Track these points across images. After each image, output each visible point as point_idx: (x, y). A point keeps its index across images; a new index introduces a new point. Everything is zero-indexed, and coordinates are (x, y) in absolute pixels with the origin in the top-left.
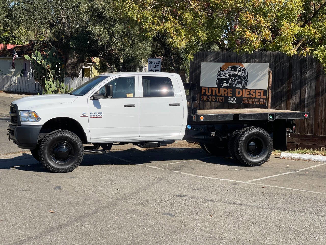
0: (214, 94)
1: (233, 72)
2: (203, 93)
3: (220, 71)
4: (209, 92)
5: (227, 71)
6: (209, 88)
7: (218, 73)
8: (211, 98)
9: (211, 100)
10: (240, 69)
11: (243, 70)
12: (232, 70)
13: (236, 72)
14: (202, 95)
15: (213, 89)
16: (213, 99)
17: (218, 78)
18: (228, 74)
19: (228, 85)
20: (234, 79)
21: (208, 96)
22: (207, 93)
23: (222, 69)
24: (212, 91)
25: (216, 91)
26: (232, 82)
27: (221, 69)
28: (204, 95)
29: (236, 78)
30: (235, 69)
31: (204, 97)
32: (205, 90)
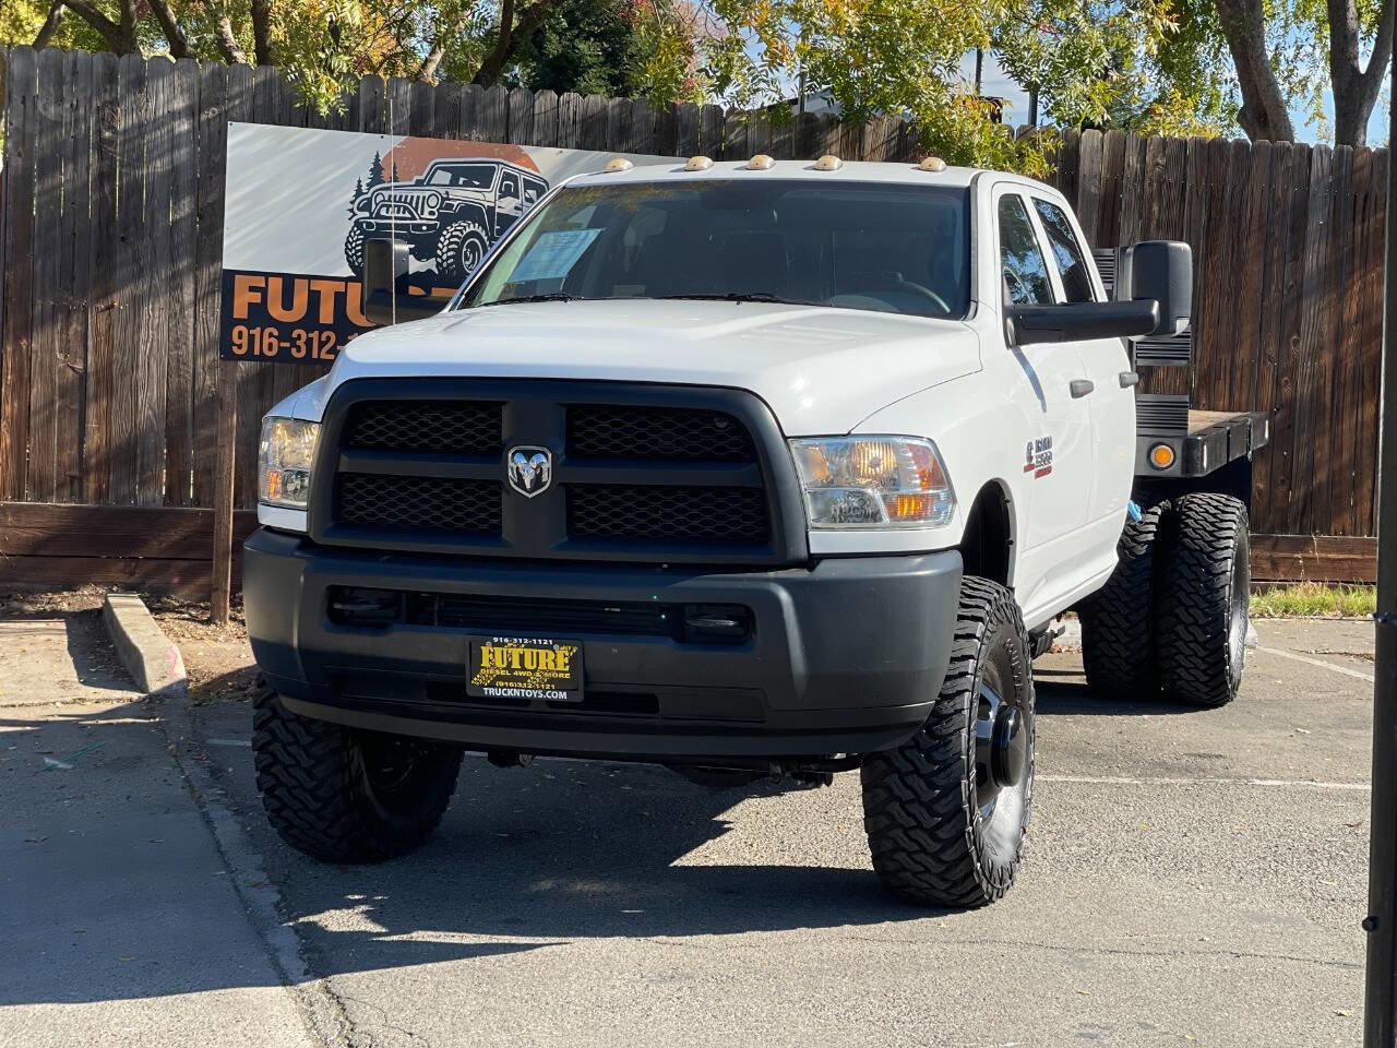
0: (326, 314)
1: (463, 195)
2: (240, 311)
3: (370, 185)
4: (287, 304)
5: (419, 183)
6: (289, 280)
7: (359, 193)
8: (309, 342)
9: (309, 350)
10: (507, 176)
11: (528, 185)
12: (454, 183)
13: (486, 197)
14: (240, 322)
15: (316, 286)
16: (322, 345)
17: (358, 224)
18: (433, 202)
19: (430, 264)
20: (473, 234)
21: (285, 330)
22: (276, 311)
23: (387, 173)
24: (314, 298)
25: (340, 299)
26: (458, 251)
27: (377, 171)
28: (249, 323)
29: (484, 228)
30: (482, 176)
31: (251, 338)
32: (264, 291)
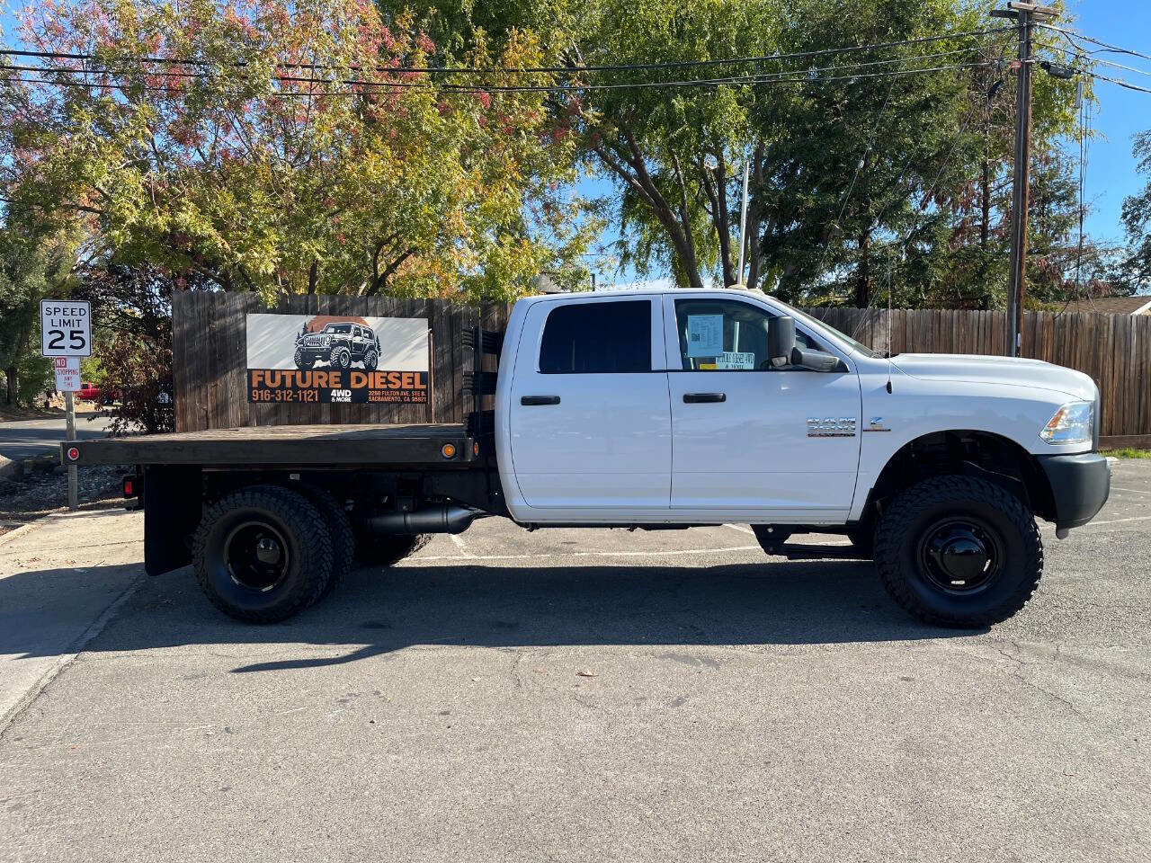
0: (288, 383)
1: (338, 337)
2: (255, 384)
3: (303, 335)
4: (273, 380)
5: (322, 333)
6: (273, 372)
7: (299, 337)
8: (282, 395)
9: (283, 397)
10: (356, 329)
11: (365, 332)
12: (336, 332)
13: (349, 337)
14: (255, 388)
15: (284, 373)
16: (287, 395)
17: (299, 349)
18: (328, 339)
19: (328, 363)
20: (345, 351)
21: (273, 390)
22: (268, 383)
23: (309, 330)
24: (283, 378)
25: (294, 377)
26: (339, 357)
27: (305, 329)
28: (259, 389)
29: (348, 347)
30: (347, 329)
31: (260, 394)
32: (264, 376)
